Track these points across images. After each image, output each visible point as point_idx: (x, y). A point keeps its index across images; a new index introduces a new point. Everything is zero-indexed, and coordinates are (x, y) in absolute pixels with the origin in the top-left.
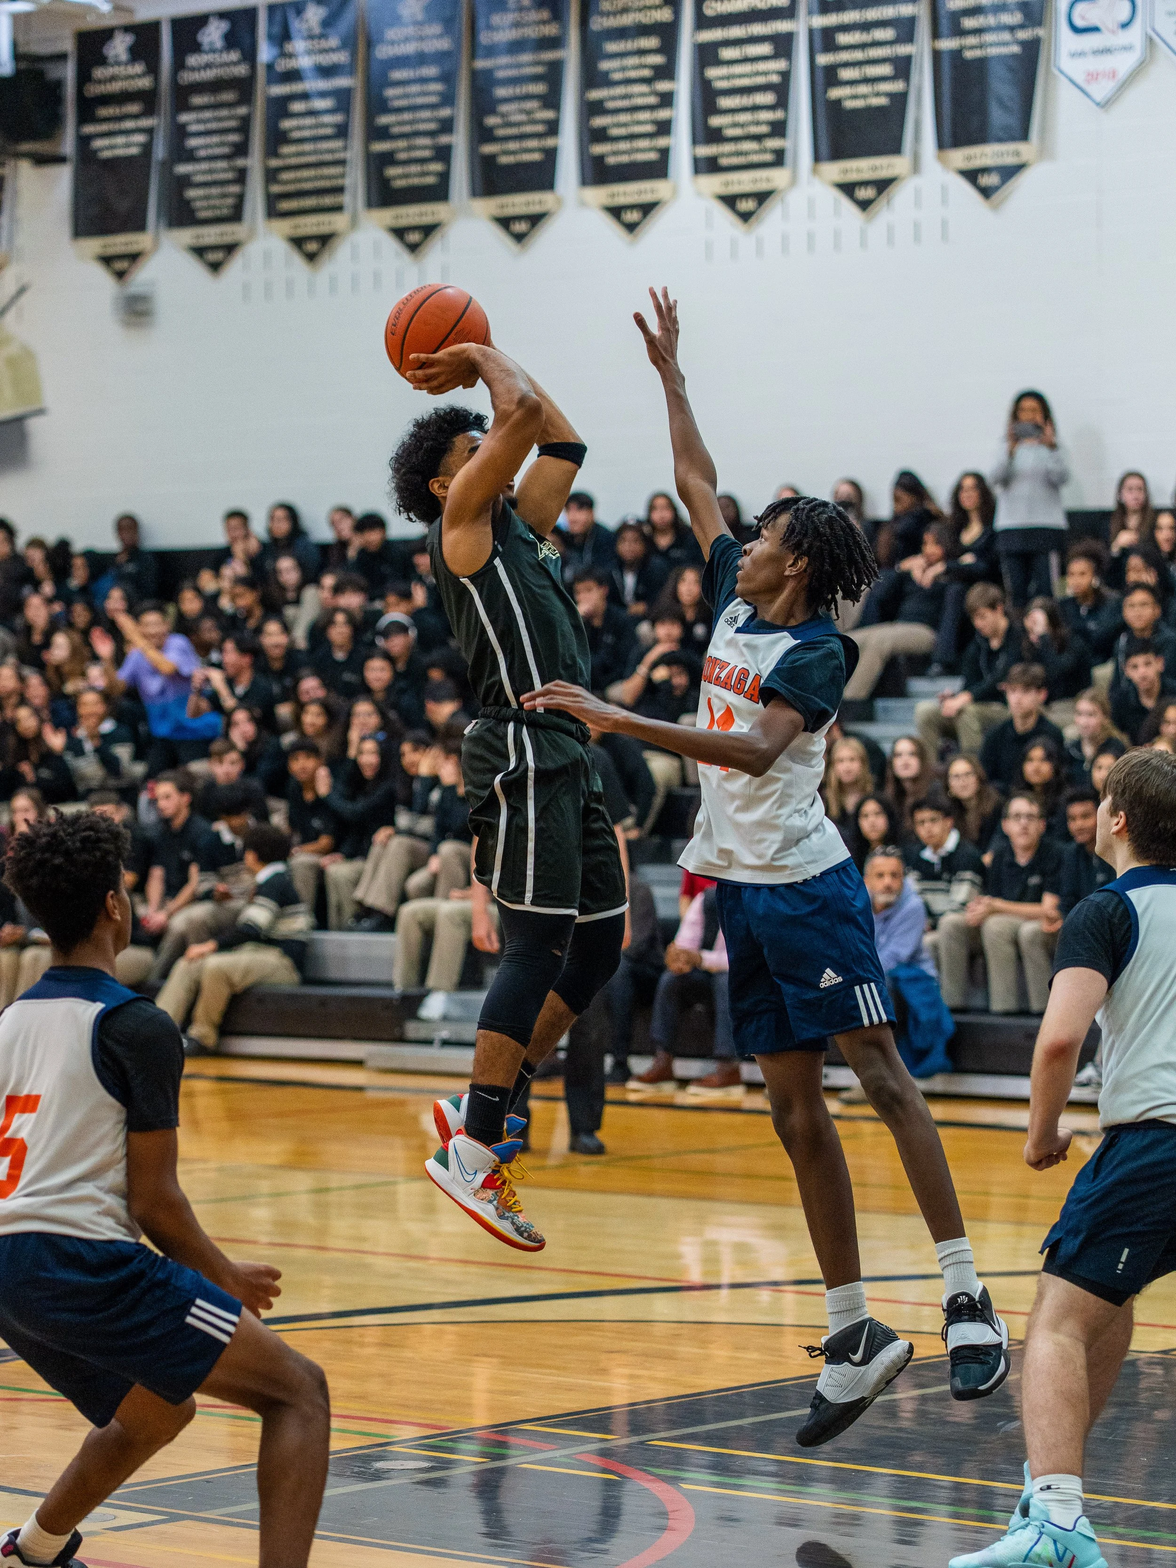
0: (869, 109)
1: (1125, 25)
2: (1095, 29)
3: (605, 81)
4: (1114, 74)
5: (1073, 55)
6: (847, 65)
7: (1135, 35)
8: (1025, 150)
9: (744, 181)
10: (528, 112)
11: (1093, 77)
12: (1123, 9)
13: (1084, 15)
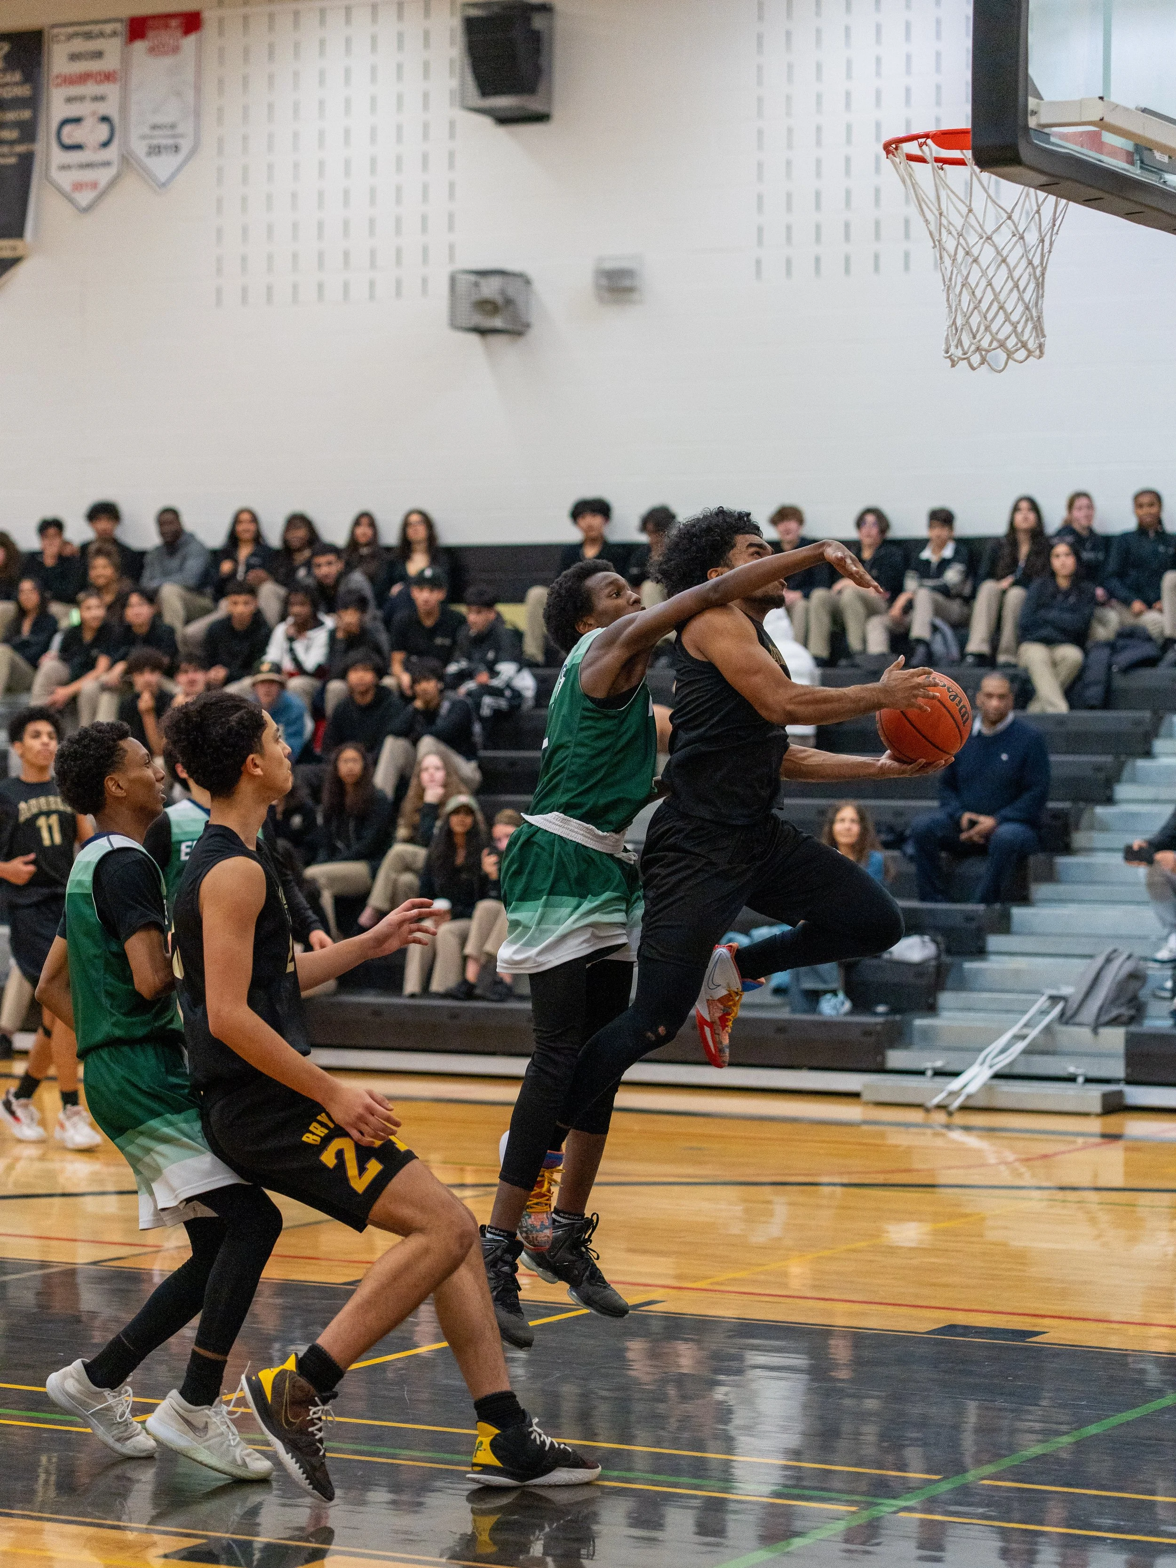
1: (106, 144)
2: (80, 147)
4: (95, 186)
5: (64, 167)
7: (112, 153)
8: (20, 246)
11: (78, 186)
12: (103, 131)
13: (71, 134)
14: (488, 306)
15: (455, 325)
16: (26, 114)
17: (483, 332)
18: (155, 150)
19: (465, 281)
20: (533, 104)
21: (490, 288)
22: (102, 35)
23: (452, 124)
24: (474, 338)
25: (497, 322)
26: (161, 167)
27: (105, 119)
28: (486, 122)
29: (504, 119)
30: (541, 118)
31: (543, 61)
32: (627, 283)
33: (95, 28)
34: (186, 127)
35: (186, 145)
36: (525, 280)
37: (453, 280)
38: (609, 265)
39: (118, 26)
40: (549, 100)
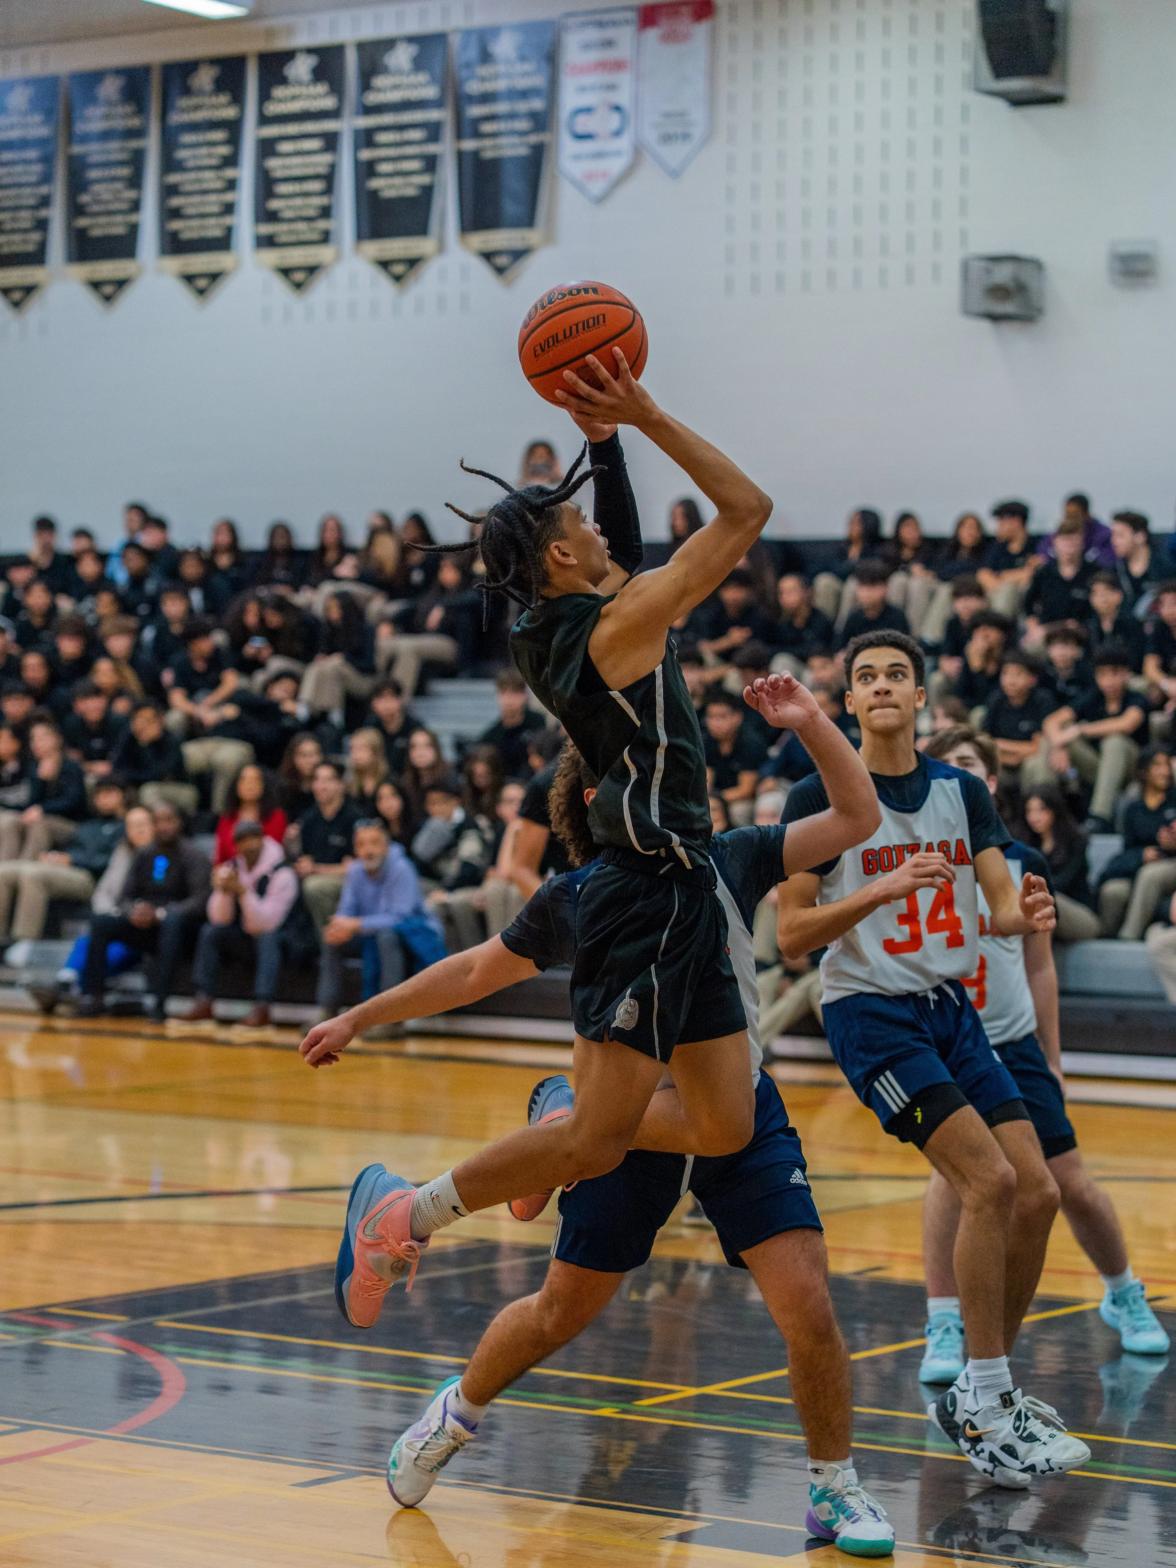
0: (401, 199)
1: (617, 133)
2: (593, 136)
3: (181, 167)
4: (607, 174)
6: (383, 160)
7: (624, 143)
8: (532, 236)
9: (296, 257)
10: (115, 192)
11: (590, 176)
12: (614, 121)
13: (583, 124)
14: (999, 292)
15: (967, 311)
16: (537, 104)
17: (995, 318)
18: (667, 138)
19: (977, 267)
20: (1047, 86)
21: (1003, 274)
22: (614, 23)
23: (965, 109)
24: (985, 326)
25: (1008, 308)
26: (674, 154)
27: (617, 108)
28: (1000, 105)
29: (1018, 101)
30: (1055, 100)
31: (1058, 43)
32: (1140, 266)
33: (606, 17)
34: (698, 115)
35: (697, 132)
36: (1037, 265)
37: (965, 268)
38: (1124, 249)
39: (631, 15)
40: (1064, 79)
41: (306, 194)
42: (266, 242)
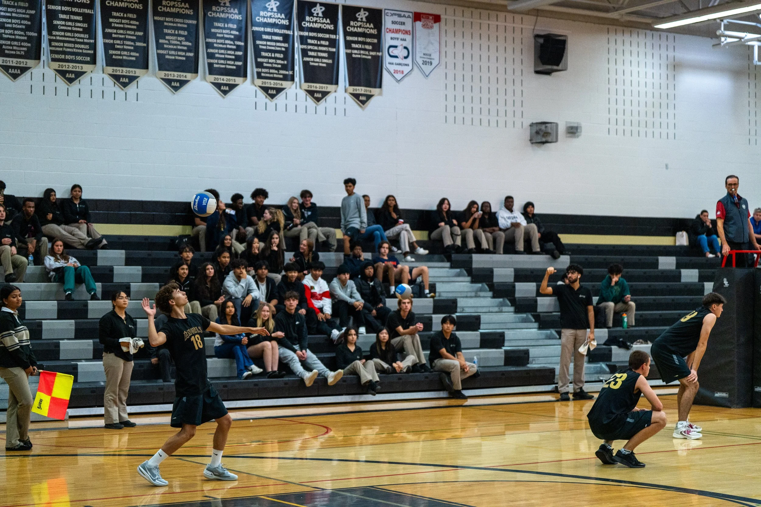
0: (319, 67)
1: (406, 58)
2: (396, 57)
3: (214, 36)
4: (403, 72)
5: (390, 63)
6: (311, 50)
7: (409, 61)
8: (375, 91)
9: (271, 83)
10: (181, 41)
11: (396, 71)
12: (405, 52)
13: (393, 51)
14: (546, 134)
18: (425, 63)
19: (534, 126)
22: (404, 16)
25: (549, 140)
26: (427, 69)
32: (574, 130)
33: (403, 14)
34: (435, 56)
35: (435, 63)
36: (557, 125)
38: (571, 125)
39: (410, 14)
41: (276, 58)
42: (259, 76)
